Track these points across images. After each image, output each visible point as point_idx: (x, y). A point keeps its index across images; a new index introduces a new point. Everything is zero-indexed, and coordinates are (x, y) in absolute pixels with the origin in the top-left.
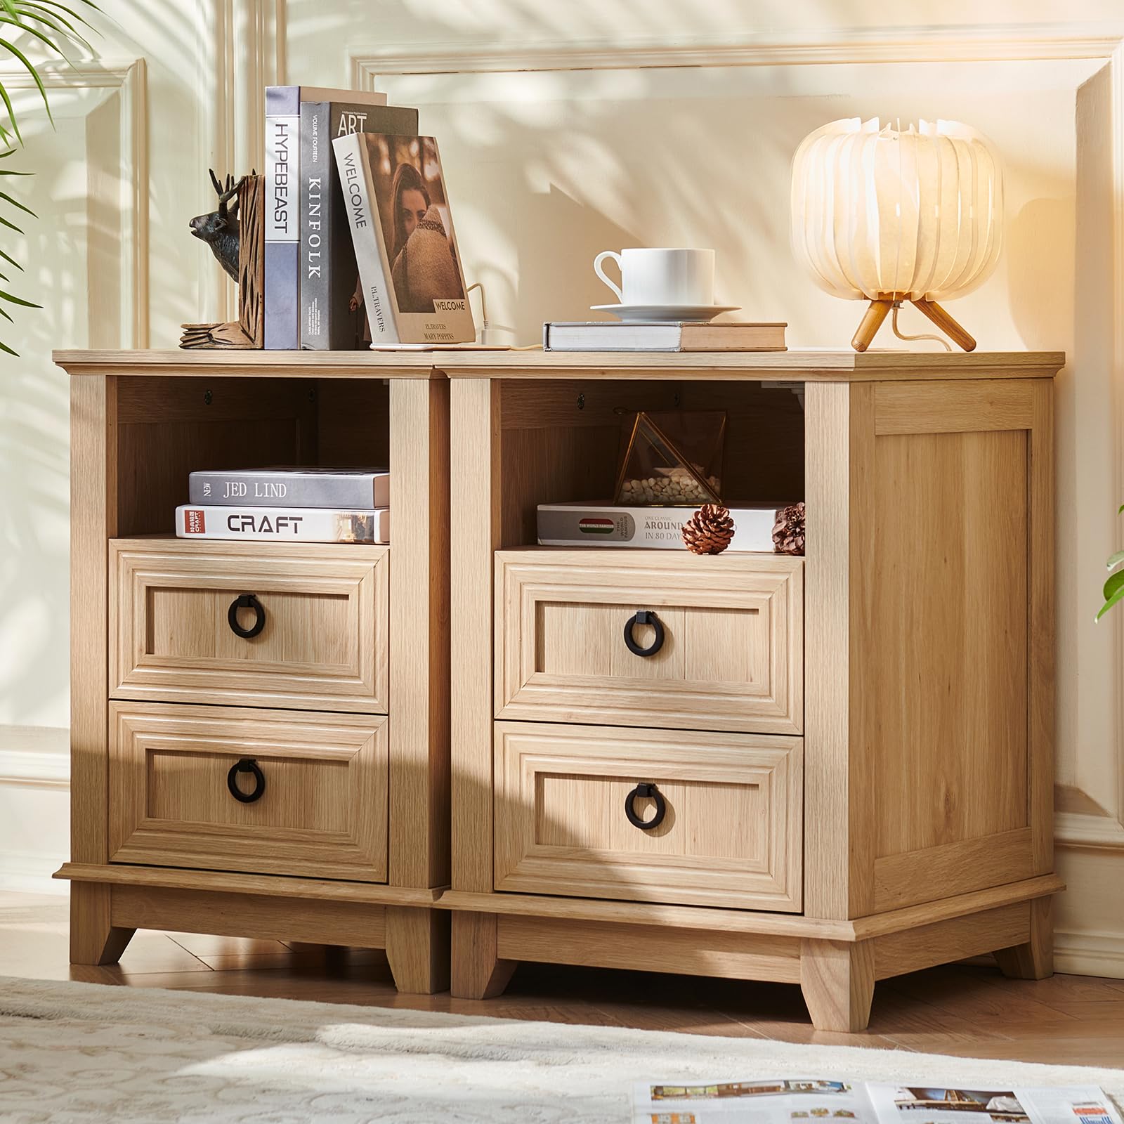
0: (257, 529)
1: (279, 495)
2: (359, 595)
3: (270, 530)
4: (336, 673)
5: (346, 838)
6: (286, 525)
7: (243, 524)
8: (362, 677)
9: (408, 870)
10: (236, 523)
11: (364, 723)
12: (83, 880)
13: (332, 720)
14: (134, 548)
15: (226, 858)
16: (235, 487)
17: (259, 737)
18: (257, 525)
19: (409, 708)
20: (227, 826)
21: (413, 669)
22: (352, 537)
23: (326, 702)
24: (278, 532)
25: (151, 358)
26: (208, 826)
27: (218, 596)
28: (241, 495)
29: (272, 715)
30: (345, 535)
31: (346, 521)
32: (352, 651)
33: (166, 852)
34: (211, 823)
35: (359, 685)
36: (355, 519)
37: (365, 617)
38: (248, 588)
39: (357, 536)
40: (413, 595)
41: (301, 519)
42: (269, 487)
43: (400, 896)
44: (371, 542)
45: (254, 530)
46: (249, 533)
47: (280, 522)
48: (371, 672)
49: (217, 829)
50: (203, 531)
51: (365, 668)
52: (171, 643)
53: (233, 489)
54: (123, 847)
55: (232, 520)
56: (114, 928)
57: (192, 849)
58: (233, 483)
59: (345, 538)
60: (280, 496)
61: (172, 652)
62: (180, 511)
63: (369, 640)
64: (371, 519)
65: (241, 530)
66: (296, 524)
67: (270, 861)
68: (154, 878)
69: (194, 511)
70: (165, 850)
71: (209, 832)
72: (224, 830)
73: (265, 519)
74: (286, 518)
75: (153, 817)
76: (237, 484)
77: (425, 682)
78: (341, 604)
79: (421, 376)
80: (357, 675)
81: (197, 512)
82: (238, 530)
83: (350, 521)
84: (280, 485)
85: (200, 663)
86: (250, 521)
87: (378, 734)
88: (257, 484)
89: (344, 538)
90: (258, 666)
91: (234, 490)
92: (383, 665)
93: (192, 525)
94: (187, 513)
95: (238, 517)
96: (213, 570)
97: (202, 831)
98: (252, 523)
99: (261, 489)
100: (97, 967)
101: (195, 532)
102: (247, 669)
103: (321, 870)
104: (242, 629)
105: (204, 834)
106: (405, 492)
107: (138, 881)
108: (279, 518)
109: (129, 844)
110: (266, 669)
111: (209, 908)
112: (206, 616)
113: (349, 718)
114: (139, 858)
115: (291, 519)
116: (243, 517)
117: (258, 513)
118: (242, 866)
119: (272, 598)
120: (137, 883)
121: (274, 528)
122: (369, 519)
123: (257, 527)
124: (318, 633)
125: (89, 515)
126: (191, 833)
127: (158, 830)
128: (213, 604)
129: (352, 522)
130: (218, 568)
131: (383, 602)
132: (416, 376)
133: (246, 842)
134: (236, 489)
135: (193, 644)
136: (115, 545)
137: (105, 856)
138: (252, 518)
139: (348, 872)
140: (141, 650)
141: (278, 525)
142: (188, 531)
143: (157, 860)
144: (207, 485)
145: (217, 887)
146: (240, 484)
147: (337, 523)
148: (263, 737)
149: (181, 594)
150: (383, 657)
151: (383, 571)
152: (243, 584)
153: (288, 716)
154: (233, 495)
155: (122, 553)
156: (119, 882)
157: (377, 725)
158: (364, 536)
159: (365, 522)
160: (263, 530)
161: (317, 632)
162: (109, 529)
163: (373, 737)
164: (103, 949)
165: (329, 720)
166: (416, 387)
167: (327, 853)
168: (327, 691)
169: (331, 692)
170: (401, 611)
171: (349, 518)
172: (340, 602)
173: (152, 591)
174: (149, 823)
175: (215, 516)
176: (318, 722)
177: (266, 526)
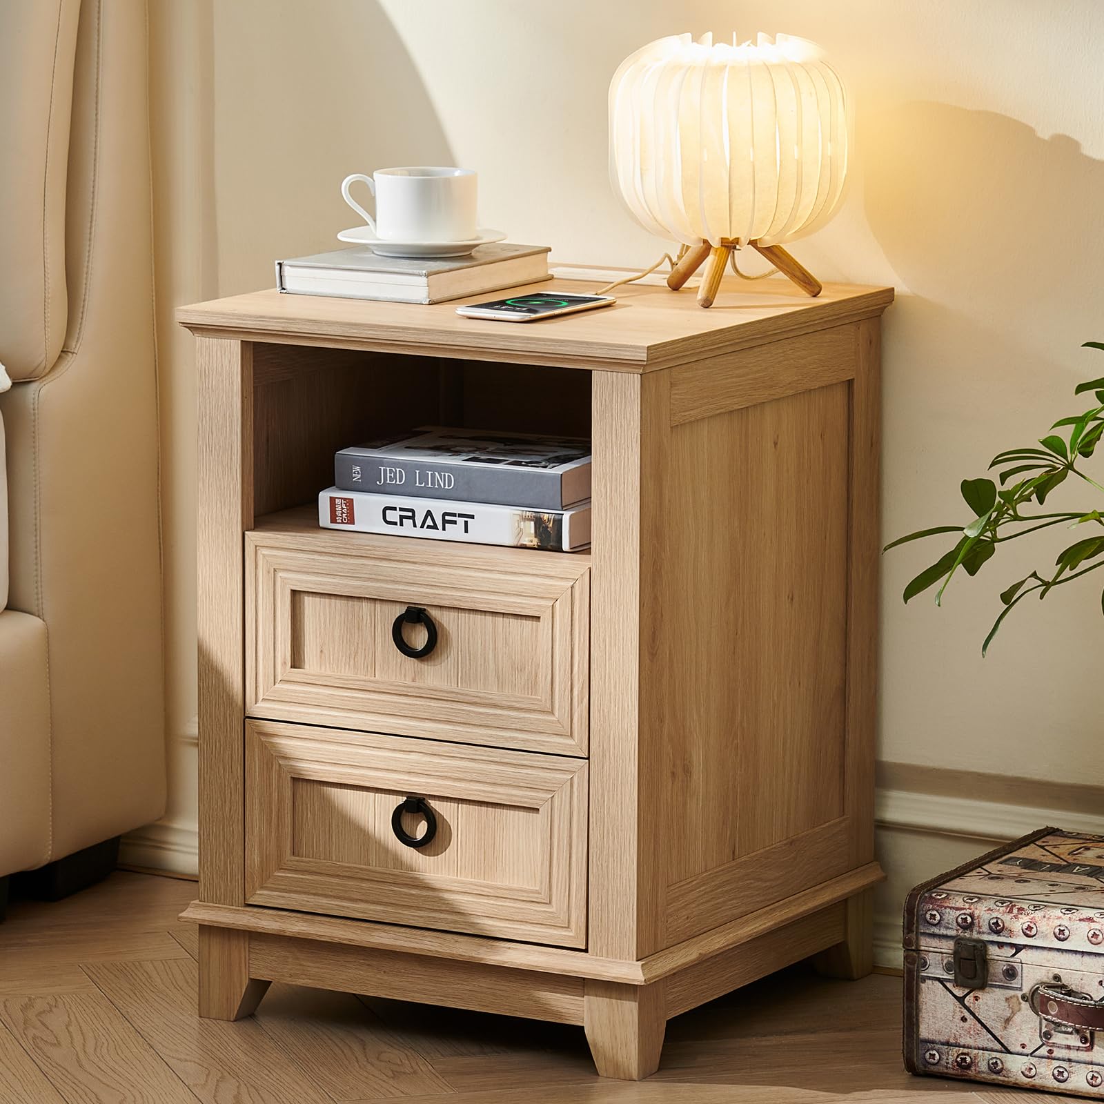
0: (419, 523)
1: (445, 486)
2: (553, 617)
3: (435, 527)
4: (524, 706)
5: (536, 895)
6: (455, 522)
7: (402, 517)
8: (557, 713)
9: (612, 938)
10: (393, 516)
11: (558, 766)
12: (215, 925)
13: (519, 759)
14: (277, 545)
15: (389, 909)
16: (390, 473)
17: (429, 773)
18: (419, 519)
19: (614, 754)
20: (388, 872)
21: (618, 708)
22: (535, 542)
23: (513, 739)
24: (444, 529)
25: (297, 326)
26: (366, 870)
27: (378, 606)
28: (398, 483)
29: (446, 749)
30: (527, 539)
31: (527, 522)
32: (544, 683)
33: (316, 897)
34: (371, 867)
35: (552, 722)
36: (538, 522)
37: (560, 645)
38: (416, 600)
39: (541, 541)
40: (619, 623)
41: (472, 517)
42: (433, 476)
43: (603, 969)
44: (559, 549)
45: (415, 526)
46: (407, 529)
47: (447, 518)
48: (568, 708)
49: (378, 875)
50: (352, 522)
51: (560, 702)
52: (321, 657)
53: (388, 475)
54: (262, 888)
55: (387, 511)
56: (251, 980)
57: (347, 895)
58: (388, 469)
59: (526, 541)
60: (447, 487)
61: (323, 669)
62: (324, 497)
63: (565, 671)
64: (558, 523)
65: (399, 524)
66: (466, 523)
67: (442, 916)
68: (303, 928)
69: (342, 499)
70: (314, 894)
71: (367, 878)
72: (385, 876)
73: (429, 513)
74: (454, 515)
75: (298, 856)
76: (393, 469)
77: (633, 724)
78: (530, 626)
79: (630, 370)
80: (550, 711)
81: (345, 499)
82: (395, 523)
83: (533, 523)
84: (447, 474)
85: (358, 683)
86: (410, 514)
87: (575, 780)
88: (417, 472)
89: (525, 543)
90: (428, 692)
91: (390, 477)
92: (582, 699)
93: (338, 513)
94: (332, 500)
95: (395, 509)
96: (374, 576)
97: (359, 875)
98: (413, 518)
99: (423, 478)
100: (231, 1023)
101: (343, 523)
102: (414, 694)
103: (506, 929)
104: (410, 648)
105: (362, 879)
106: (611, 503)
107: (283, 931)
108: (445, 514)
109: (269, 885)
110: (439, 695)
111: (368, 965)
112: (364, 628)
113: (539, 759)
114: (283, 902)
115: (461, 516)
116: (401, 509)
117: (420, 506)
118: (409, 919)
119: (446, 613)
120: (282, 934)
121: (440, 525)
122: (556, 523)
123: (419, 522)
124: (502, 657)
125: (221, 502)
126: (346, 876)
127: (306, 871)
128: (373, 614)
129: (535, 524)
130: (379, 575)
131: (583, 629)
132: (625, 369)
133: (413, 892)
134: (392, 475)
135: (348, 660)
136: (252, 539)
137: (241, 897)
138: (412, 511)
139: (538, 934)
140: (285, 663)
141: (445, 522)
142: (333, 520)
143: (305, 905)
144: (357, 469)
145: (379, 944)
146: (398, 470)
147: (517, 525)
148: (433, 773)
149: (333, 601)
150: (582, 691)
151: (582, 593)
152: (411, 595)
153: (464, 751)
154: (388, 482)
155: (261, 549)
156: (260, 930)
157: (574, 770)
158: (550, 542)
159: (551, 525)
160: (426, 526)
161: (500, 657)
162: (245, 521)
163: (569, 781)
164: (239, 1003)
165: (515, 759)
166: (625, 382)
167: (514, 910)
168: (513, 726)
169: (518, 727)
170: (604, 641)
171: (532, 520)
172: (529, 623)
173: (297, 596)
174: (295, 863)
175: (368, 507)
176: (502, 761)
177: (429, 522)
